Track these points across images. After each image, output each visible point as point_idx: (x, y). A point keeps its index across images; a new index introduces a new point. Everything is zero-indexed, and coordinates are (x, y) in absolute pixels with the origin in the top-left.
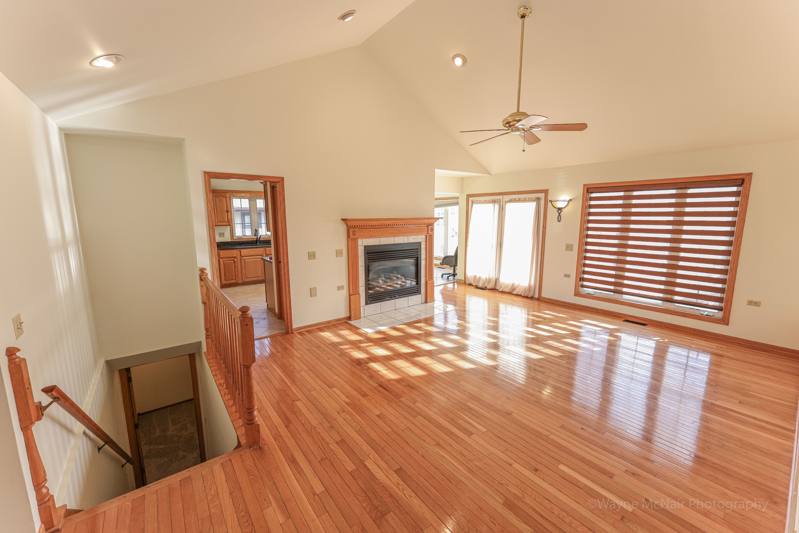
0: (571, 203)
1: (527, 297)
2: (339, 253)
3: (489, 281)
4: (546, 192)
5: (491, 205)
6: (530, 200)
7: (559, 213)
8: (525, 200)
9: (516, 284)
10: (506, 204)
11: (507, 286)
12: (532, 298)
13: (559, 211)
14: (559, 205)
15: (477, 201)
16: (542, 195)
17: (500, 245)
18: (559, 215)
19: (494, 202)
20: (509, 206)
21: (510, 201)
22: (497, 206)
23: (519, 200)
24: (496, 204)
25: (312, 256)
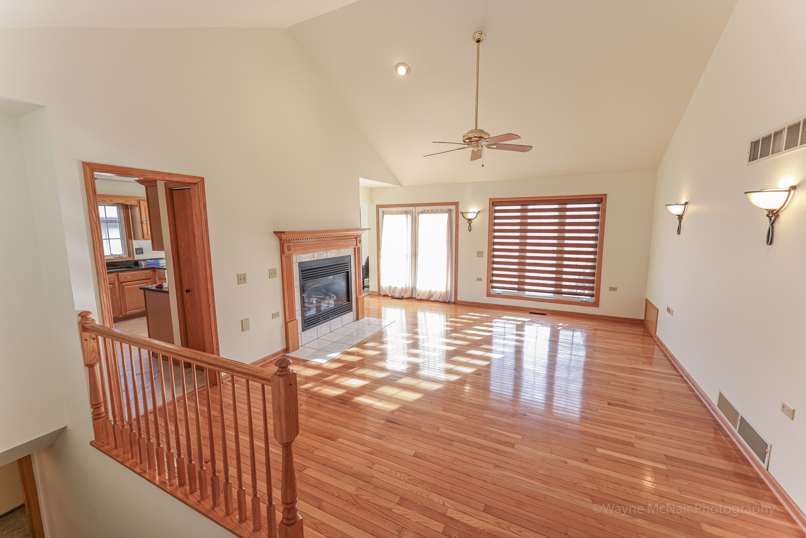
0: (479, 214)
1: (444, 302)
2: (272, 273)
3: (406, 290)
4: (456, 204)
5: (404, 216)
6: (442, 212)
7: (470, 224)
8: (437, 212)
9: (433, 290)
10: (418, 215)
11: (424, 294)
12: (449, 303)
13: (470, 222)
14: (470, 216)
15: (388, 211)
16: (453, 207)
17: (415, 254)
18: (470, 225)
19: (406, 213)
20: (423, 218)
21: (423, 212)
22: (409, 217)
23: (432, 212)
24: (409, 215)
25: (242, 279)
